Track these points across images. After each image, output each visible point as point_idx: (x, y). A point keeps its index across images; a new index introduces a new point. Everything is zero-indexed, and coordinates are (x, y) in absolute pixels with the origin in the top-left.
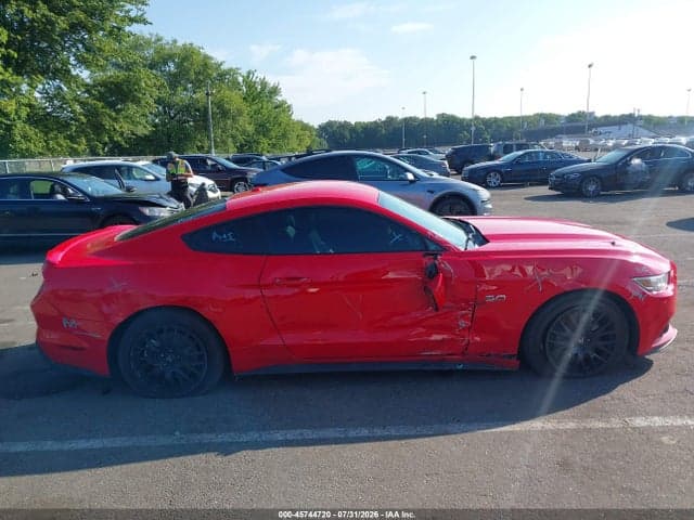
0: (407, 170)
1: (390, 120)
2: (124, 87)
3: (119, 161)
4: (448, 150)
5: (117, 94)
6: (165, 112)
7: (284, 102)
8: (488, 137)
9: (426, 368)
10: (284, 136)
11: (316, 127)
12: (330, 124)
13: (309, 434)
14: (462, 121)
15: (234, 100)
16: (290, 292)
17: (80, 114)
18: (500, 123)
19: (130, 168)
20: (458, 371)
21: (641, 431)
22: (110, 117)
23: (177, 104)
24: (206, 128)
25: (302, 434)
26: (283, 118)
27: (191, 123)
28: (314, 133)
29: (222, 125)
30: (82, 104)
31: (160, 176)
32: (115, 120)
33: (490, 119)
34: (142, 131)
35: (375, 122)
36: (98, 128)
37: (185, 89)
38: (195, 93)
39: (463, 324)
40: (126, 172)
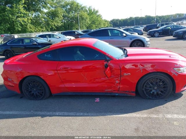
0: (124, 33)
1: (131, 18)
2: (54, 13)
3: (50, 33)
4: (145, 26)
5: (53, 15)
6: (67, 19)
7: (100, 15)
8: (160, 21)
9: (107, 94)
10: (100, 24)
11: (110, 21)
12: (113, 20)
13: (66, 113)
14: (152, 17)
15: (85, 15)
16: (64, 72)
17: (43, 21)
18: (164, 17)
19: (53, 35)
20: (116, 96)
21: (168, 119)
22: (51, 21)
23: (70, 17)
24: (78, 23)
25: (64, 114)
26: (99, 19)
27: (74, 22)
28: (109, 23)
29: (82, 21)
30: (44, 18)
31: (60, 37)
32: (52, 22)
33: (161, 16)
34: (60, 24)
35: (127, 19)
36: (48, 24)
37: (72, 13)
38: (75, 13)
39: (117, 82)
40: (52, 36)
